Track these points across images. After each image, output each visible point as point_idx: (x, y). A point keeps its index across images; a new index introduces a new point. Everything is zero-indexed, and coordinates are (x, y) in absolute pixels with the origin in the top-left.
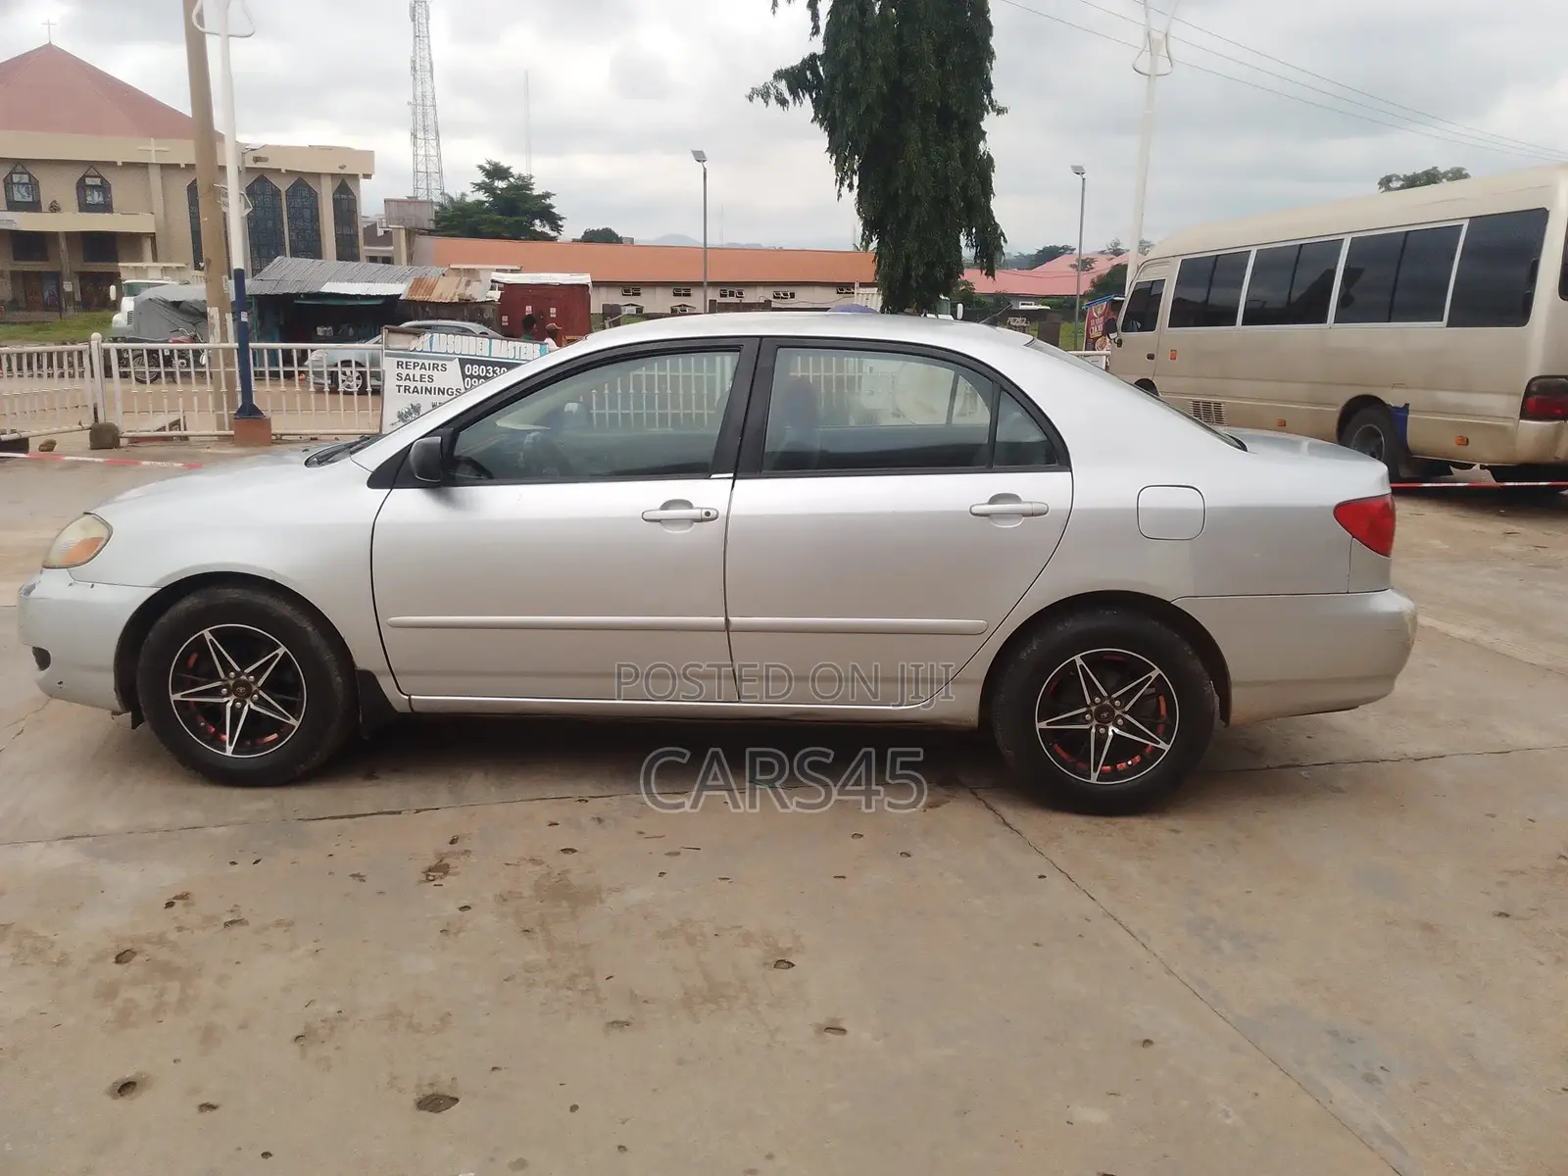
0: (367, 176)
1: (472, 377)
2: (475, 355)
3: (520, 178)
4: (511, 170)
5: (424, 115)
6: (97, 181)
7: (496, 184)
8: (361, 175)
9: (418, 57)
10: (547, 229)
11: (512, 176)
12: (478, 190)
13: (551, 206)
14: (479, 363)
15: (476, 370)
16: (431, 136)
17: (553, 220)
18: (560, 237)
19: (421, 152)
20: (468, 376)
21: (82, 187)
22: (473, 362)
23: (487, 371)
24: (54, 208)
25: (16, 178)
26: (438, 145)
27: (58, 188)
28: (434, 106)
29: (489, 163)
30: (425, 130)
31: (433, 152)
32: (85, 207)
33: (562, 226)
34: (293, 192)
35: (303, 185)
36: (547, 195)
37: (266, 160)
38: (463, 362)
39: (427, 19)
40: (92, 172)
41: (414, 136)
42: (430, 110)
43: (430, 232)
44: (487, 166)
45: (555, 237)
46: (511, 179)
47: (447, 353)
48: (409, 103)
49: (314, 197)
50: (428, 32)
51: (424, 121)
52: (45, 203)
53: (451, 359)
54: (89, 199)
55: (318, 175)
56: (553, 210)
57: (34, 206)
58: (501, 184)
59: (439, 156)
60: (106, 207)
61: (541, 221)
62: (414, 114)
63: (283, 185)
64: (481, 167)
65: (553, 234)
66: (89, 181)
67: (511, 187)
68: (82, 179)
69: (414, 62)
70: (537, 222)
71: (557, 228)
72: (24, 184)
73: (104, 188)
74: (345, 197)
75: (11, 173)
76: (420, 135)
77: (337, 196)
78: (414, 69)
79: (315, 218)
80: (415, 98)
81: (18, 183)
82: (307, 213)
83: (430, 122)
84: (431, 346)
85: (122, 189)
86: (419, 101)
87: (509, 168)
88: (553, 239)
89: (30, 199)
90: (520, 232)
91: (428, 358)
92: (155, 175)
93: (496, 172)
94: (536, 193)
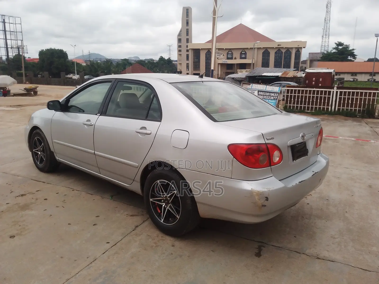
0: (304, 47)
1: (260, 95)
2: (262, 90)
3: (346, 45)
4: (344, 44)
5: (326, 31)
6: (244, 52)
7: (339, 48)
8: (303, 47)
9: (327, 17)
10: (352, 59)
11: (344, 45)
12: (334, 49)
13: (354, 52)
14: (262, 92)
15: (261, 93)
16: (327, 36)
17: (354, 56)
18: (355, 60)
19: (324, 40)
20: (259, 95)
21: (241, 54)
22: (261, 91)
23: (264, 94)
24: (235, 59)
25: (229, 53)
26: (329, 39)
27: (237, 54)
28: (329, 29)
29: (338, 42)
30: (326, 35)
31: (327, 40)
32: (241, 58)
33: (356, 58)
34: (286, 52)
35: (288, 51)
36: (353, 50)
37: (281, 45)
38: (259, 91)
39: (330, 7)
40: (243, 50)
41: (323, 37)
42: (328, 30)
43: (318, 60)
44: (337, 43)
45: (354, 61)
46: (344, 46)
47: (255, 89)
48: (323, 29)
49: (290, 53)
50: (330, 10)
51: (326, 33)
52: (234, 58)
53: (256, 91)
54: (242, 56)
55: (292, 48)
56: (354, 53)
57: (232, 58)
58: (340, 47)
59: (328, 42)
60: (245, 58)
61: (350, 57)
62: (324, 31)
63: (284, 51)
64: (336, 43)
65: (353, 60)
66: (243, 52)
67: (344, 48)
68: (242, 52)
69: (325, 18)
70: (349, 57)
71: (355, 58)
72: (230, 54)
73: (245, 54)
74: (298, 53)
75: (228, 52)
76: (324, 36)
77: (296, 53)
78: (325, 20)
79: (290, 58)
80: (324, 27)
81: (229, 54)
82: (288, 57)
83: (327, 33)
84: (252, 87)
85: (249, 53)
86: (325, 28)
87: (343, 43)
88: (353, 61)
89: (231, 57)
90: (344, 59)
91: (251, 90)
92: (256, 50)
93: (340, 44)
94: (350, 49)
